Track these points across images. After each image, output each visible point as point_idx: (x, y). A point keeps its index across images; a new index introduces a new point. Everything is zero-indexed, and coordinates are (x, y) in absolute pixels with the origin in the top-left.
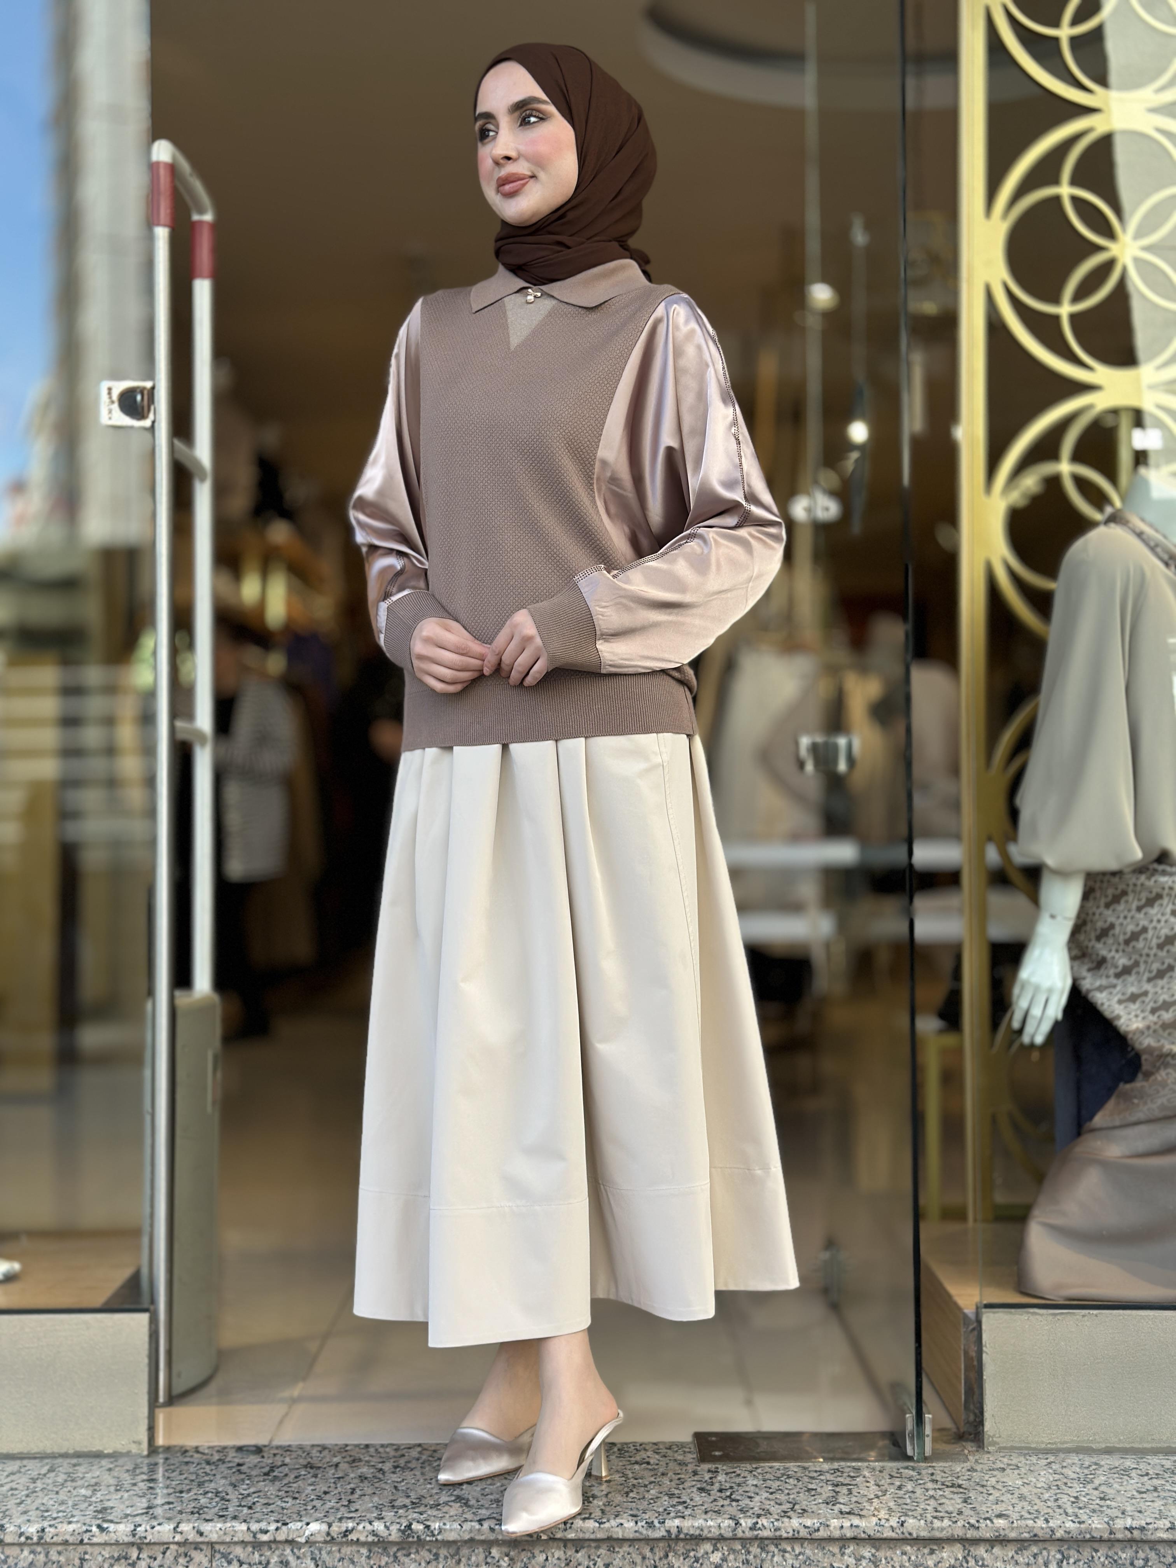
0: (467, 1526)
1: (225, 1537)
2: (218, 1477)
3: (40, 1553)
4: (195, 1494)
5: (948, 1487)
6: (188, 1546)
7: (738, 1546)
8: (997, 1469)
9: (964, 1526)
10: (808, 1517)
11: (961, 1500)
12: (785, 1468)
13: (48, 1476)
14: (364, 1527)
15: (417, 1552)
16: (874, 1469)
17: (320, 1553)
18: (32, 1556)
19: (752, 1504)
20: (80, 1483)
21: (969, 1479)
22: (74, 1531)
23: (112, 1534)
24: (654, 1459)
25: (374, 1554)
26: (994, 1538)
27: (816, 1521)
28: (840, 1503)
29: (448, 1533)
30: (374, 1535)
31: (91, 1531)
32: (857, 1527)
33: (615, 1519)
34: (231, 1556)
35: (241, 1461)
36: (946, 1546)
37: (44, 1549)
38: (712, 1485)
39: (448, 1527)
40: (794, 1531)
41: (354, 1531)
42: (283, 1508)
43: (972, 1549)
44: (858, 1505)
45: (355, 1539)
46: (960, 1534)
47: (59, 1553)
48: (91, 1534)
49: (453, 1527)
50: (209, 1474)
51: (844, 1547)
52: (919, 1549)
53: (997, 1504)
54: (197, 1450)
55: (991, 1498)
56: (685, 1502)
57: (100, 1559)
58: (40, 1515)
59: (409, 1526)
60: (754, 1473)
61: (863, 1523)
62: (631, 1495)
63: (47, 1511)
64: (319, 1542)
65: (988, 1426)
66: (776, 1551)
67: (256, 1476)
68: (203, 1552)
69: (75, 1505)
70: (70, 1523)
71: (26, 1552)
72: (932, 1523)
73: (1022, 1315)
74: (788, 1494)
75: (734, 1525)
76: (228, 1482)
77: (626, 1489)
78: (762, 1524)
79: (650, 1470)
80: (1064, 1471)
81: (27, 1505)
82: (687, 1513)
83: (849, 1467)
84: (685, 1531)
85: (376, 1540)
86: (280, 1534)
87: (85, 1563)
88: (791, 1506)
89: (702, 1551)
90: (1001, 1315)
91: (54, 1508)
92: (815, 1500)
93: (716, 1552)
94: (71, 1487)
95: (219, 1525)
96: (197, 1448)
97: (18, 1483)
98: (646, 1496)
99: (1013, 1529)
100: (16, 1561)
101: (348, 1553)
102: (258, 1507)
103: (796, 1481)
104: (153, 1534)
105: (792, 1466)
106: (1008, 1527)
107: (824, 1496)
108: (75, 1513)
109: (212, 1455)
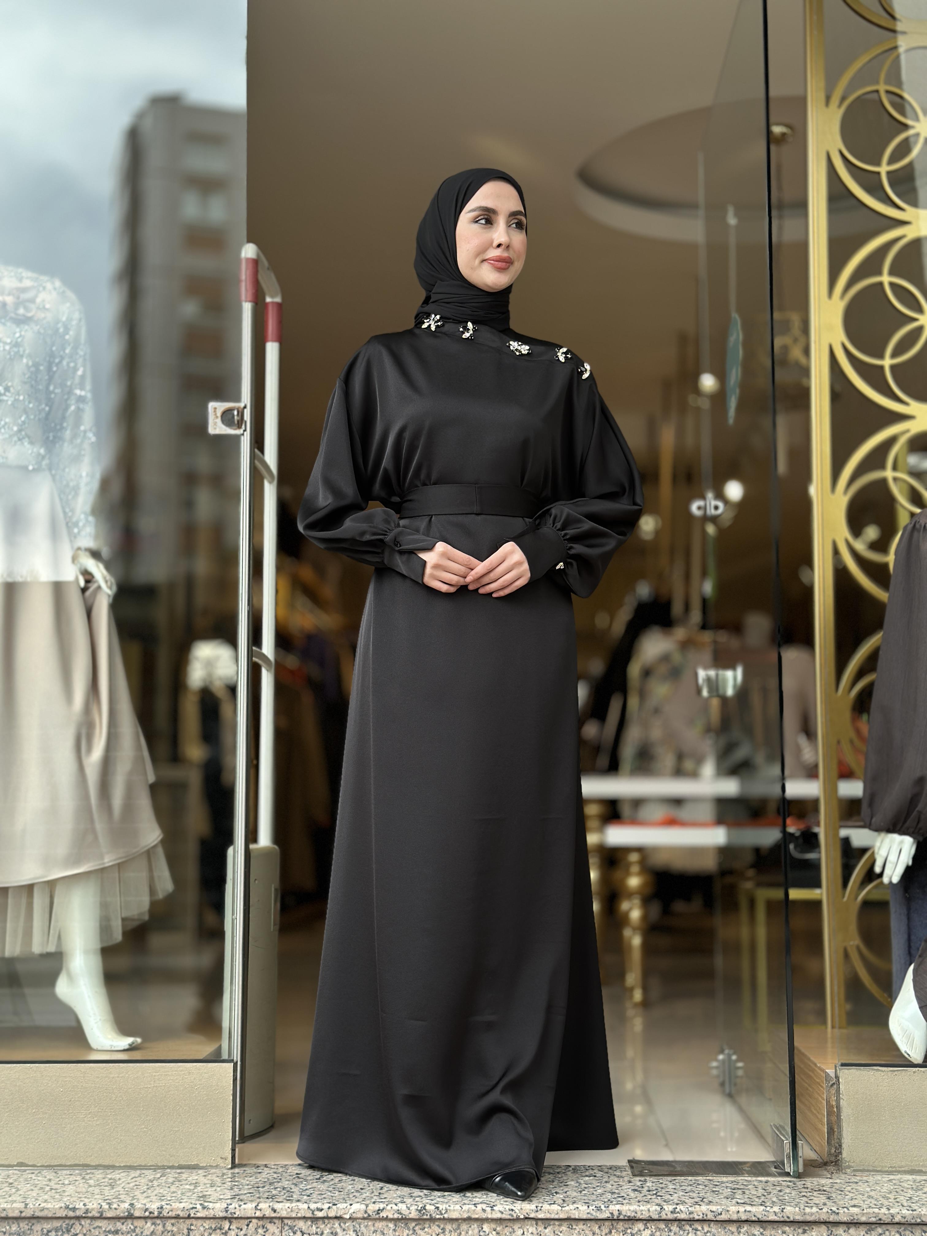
0: (465, 1207)
1: (292, 1213)
2: (283, 1180)
3: (159, 1224)
4: (268, 1189)
5: (815, 1191)
6: (264, 1220)
7: (662, 1225)
8: (852, 1183)
9: (828, 1212)
10: (713, 1205)
11: (825, 1198)
12: (696, 1180)
13: (161, 1178)
14: (391, 1208)
15: (430, 1227)
16: (761, 1181)
17: (360, 1227)
18: (153, 1226)
19: (672, 1198)
20: (184, 1182)
21: (831, 1187)
22: (184, 1208)
23: (211, 1210)
24: (599, 1174)
25: (399, 1227)
26: (849, 1221)
27: (719, 1207)
28: (737, 1198)
29: (452, 1213)
30: (398, 1213)
31: (196, 1208)
32: (748, 1211)
33: (572, 1204)
34: (296, 1228)
35: (299, 1172)
36: (814, 1227)
37: (162, 1222)
38: (643, 1187)
39: (452, 1208)
40: (703, 1214)
41: (384, 1210)
42: (332, 1196)
43: (834, 1230)
44: (749, 1199)
45: (385, 1216)
46: (825, 1218)
47: (173, 1225)
48: (196, 1210)
49: (455, 1208)
50: (276, 1179)
51: (740, 1226)
52: (795, 1230)
53: (852, 1200)
54: (266, 1166)
55: (847, 1197)
56: (623, 1197)
57: (202, 1229)
58: (159, 1198)
59: (424, 1208)
60: (673, 1182)
61: (753, 1209)
62: (583, 1192)
63: (163, 1196)
64: (359, 1219)
65: (845, 1154)
66: (690, 1229)
67: (311, 1180)
68: (276, 1225)
69: (182, 1194)
70: (181, 1202)
71: (149, 1224)
72: (804, 1209)
73: (869, 1071)
74: (699, 1193)
75: (659, 1209)
76: (290, 1183)
77: (580, 1190)
78: (680, 1209)
79: (597, 1180)
80: (901, 1184)
81: (148, 1193)
82: (625, 1202)
83: (742, 1180)
84: (624, 1214)
85: (400, 1217)
86: (331, 1211)
87: (191, 1233)
88: (701, 1199)
89: (636, 1229)
90: (853, 1071)
91: (168, 1195)
92: (718, 1196)
93: (646, 1230)
94: (179, 1184)
95: (288, 1205)
96: (266, 1165)
97: (140, 1182)
98: (595, 1193)
99: (863, 1214)
100: (142, 1230)
101: (380, 1227)
102: (314, 1196)
103: (704, 1187)
104: (240, 1210)
105: (701, 1178)
106: (860, 1213)
107: (725, 1195)
108: (183, 1197)
109: (277, 1169)
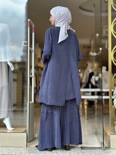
4: (30, 151)
5: (106, 152)
8: (112, 151)
13: (16, 149)
16: (99, 151)
20: (19, 150)
22: (18, 154)
23: (22, 154)
35: (35, 148)
38: (82, 152)
50: (32, 149)
58: (15, 152)
60: (86, 151)
62: (74, 152)
65: (111, 147)
74: (90, 153)
79: (76, 150)
83: (96, 150)
90: (112, 135)
97: (13, 150)
104: (26, 154)
105: (90, 150)
